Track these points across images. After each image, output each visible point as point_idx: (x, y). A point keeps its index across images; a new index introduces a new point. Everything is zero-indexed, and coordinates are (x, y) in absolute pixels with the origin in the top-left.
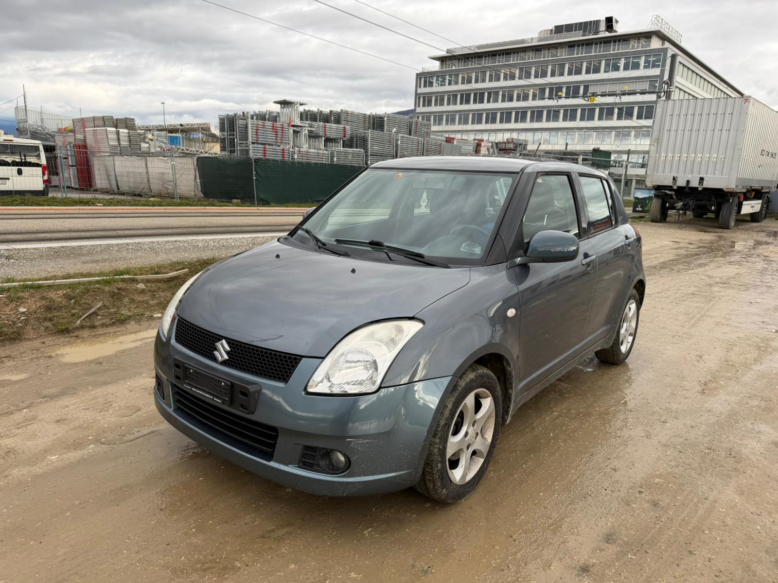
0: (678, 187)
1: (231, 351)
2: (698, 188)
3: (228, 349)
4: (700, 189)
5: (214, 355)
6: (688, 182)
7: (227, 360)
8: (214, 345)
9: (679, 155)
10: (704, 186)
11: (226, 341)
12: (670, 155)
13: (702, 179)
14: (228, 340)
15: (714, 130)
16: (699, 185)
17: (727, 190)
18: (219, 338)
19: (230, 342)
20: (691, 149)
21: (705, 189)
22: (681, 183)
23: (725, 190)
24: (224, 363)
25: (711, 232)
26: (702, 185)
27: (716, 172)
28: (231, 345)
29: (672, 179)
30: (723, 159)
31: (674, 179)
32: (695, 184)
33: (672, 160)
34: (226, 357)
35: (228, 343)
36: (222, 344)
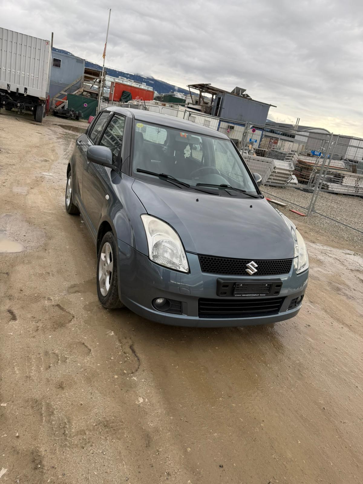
0: (11, 91)
1: (259, 266)
2: (24, 94)
3: (256, 266)
4: (25, 95)
5: (246, 272)
6: (18, 89)
7: (257, 272)
8: (245, 266)
9: (10, 70)
10: (28, 94)
11: (254, 262)
12: (3, 68)
13: (26, 89)
14: (255, 261)
15: (30, 57)
16: (25, 92)
17: (42, 99)
18: (249, 261)
19: (256, 261)
20: (17, 68)
21: (28, 96)
22: (13, 89)
23: (40, 98)
24: (255, 274)
25: (34, 124)
26: (27, 93)
27: (34, 86)
28: (258, 263)
29: (7, 85)
30: (37, 78)
31: (8, 85)
32: (22, 91)
33: (6, 72)
34: (256, 270)
35: (256, 262)
36: (252, 265)
